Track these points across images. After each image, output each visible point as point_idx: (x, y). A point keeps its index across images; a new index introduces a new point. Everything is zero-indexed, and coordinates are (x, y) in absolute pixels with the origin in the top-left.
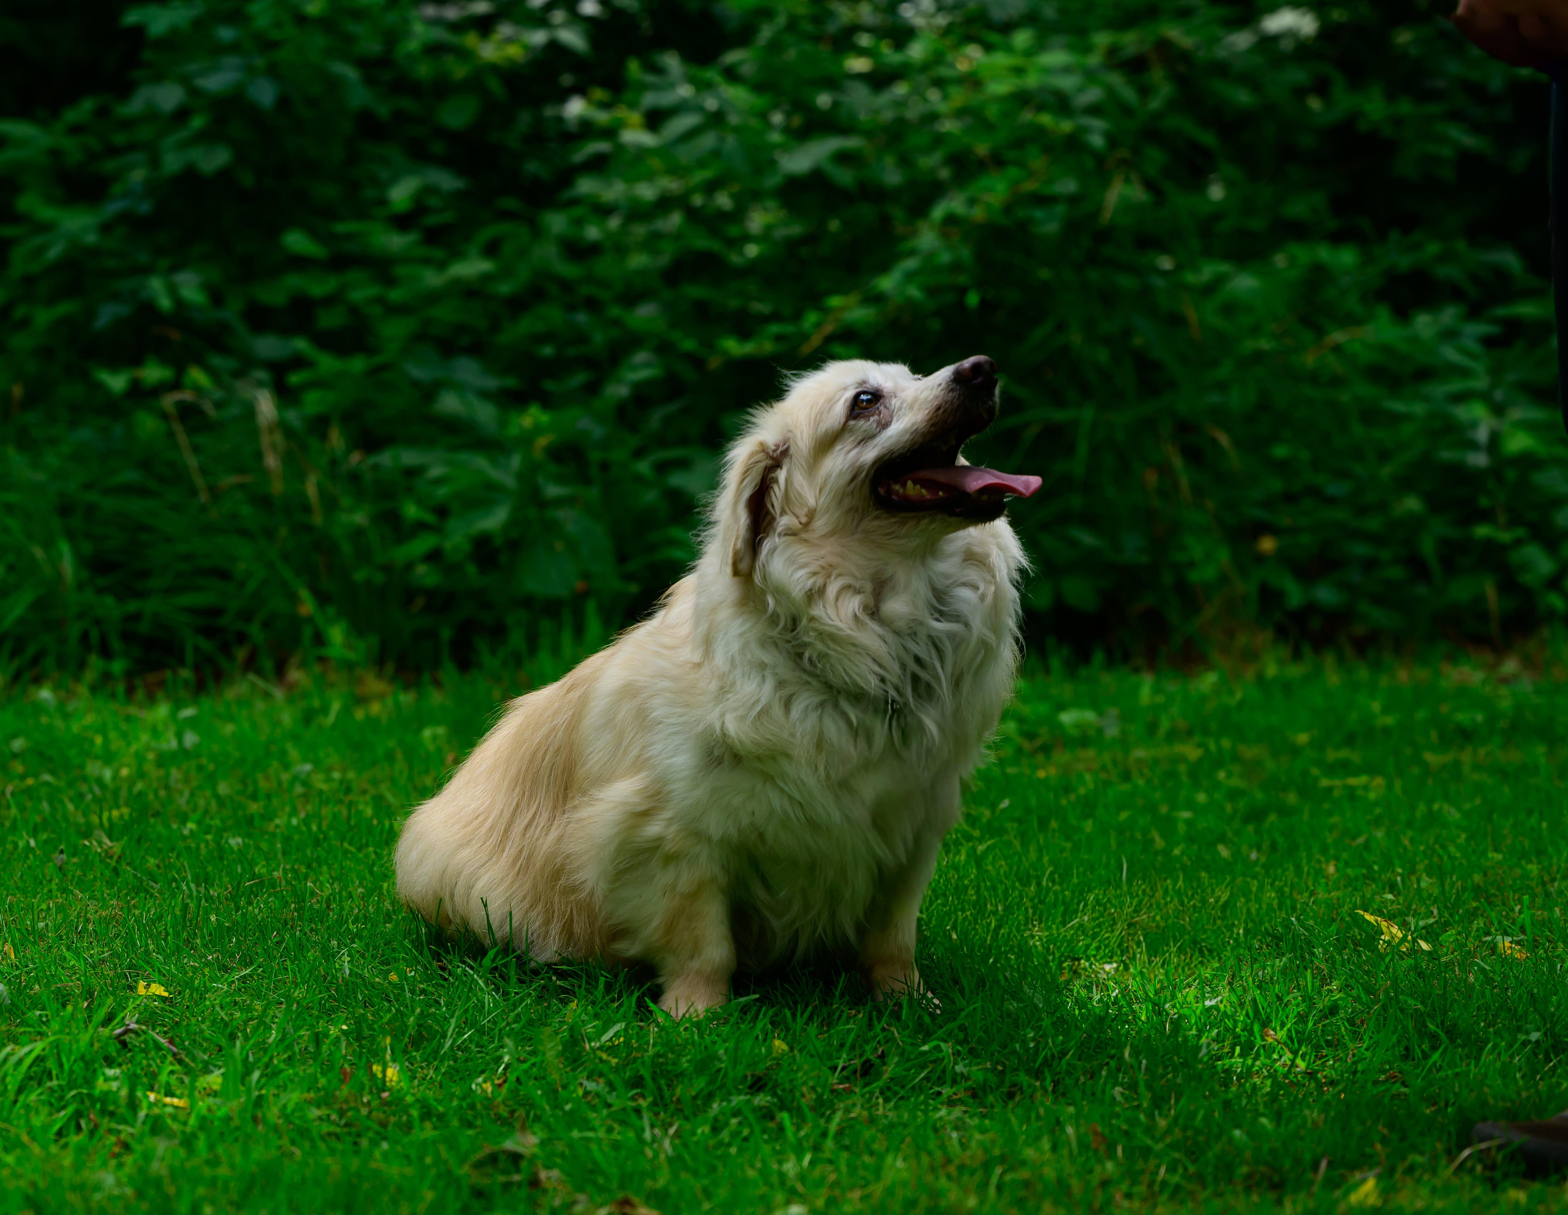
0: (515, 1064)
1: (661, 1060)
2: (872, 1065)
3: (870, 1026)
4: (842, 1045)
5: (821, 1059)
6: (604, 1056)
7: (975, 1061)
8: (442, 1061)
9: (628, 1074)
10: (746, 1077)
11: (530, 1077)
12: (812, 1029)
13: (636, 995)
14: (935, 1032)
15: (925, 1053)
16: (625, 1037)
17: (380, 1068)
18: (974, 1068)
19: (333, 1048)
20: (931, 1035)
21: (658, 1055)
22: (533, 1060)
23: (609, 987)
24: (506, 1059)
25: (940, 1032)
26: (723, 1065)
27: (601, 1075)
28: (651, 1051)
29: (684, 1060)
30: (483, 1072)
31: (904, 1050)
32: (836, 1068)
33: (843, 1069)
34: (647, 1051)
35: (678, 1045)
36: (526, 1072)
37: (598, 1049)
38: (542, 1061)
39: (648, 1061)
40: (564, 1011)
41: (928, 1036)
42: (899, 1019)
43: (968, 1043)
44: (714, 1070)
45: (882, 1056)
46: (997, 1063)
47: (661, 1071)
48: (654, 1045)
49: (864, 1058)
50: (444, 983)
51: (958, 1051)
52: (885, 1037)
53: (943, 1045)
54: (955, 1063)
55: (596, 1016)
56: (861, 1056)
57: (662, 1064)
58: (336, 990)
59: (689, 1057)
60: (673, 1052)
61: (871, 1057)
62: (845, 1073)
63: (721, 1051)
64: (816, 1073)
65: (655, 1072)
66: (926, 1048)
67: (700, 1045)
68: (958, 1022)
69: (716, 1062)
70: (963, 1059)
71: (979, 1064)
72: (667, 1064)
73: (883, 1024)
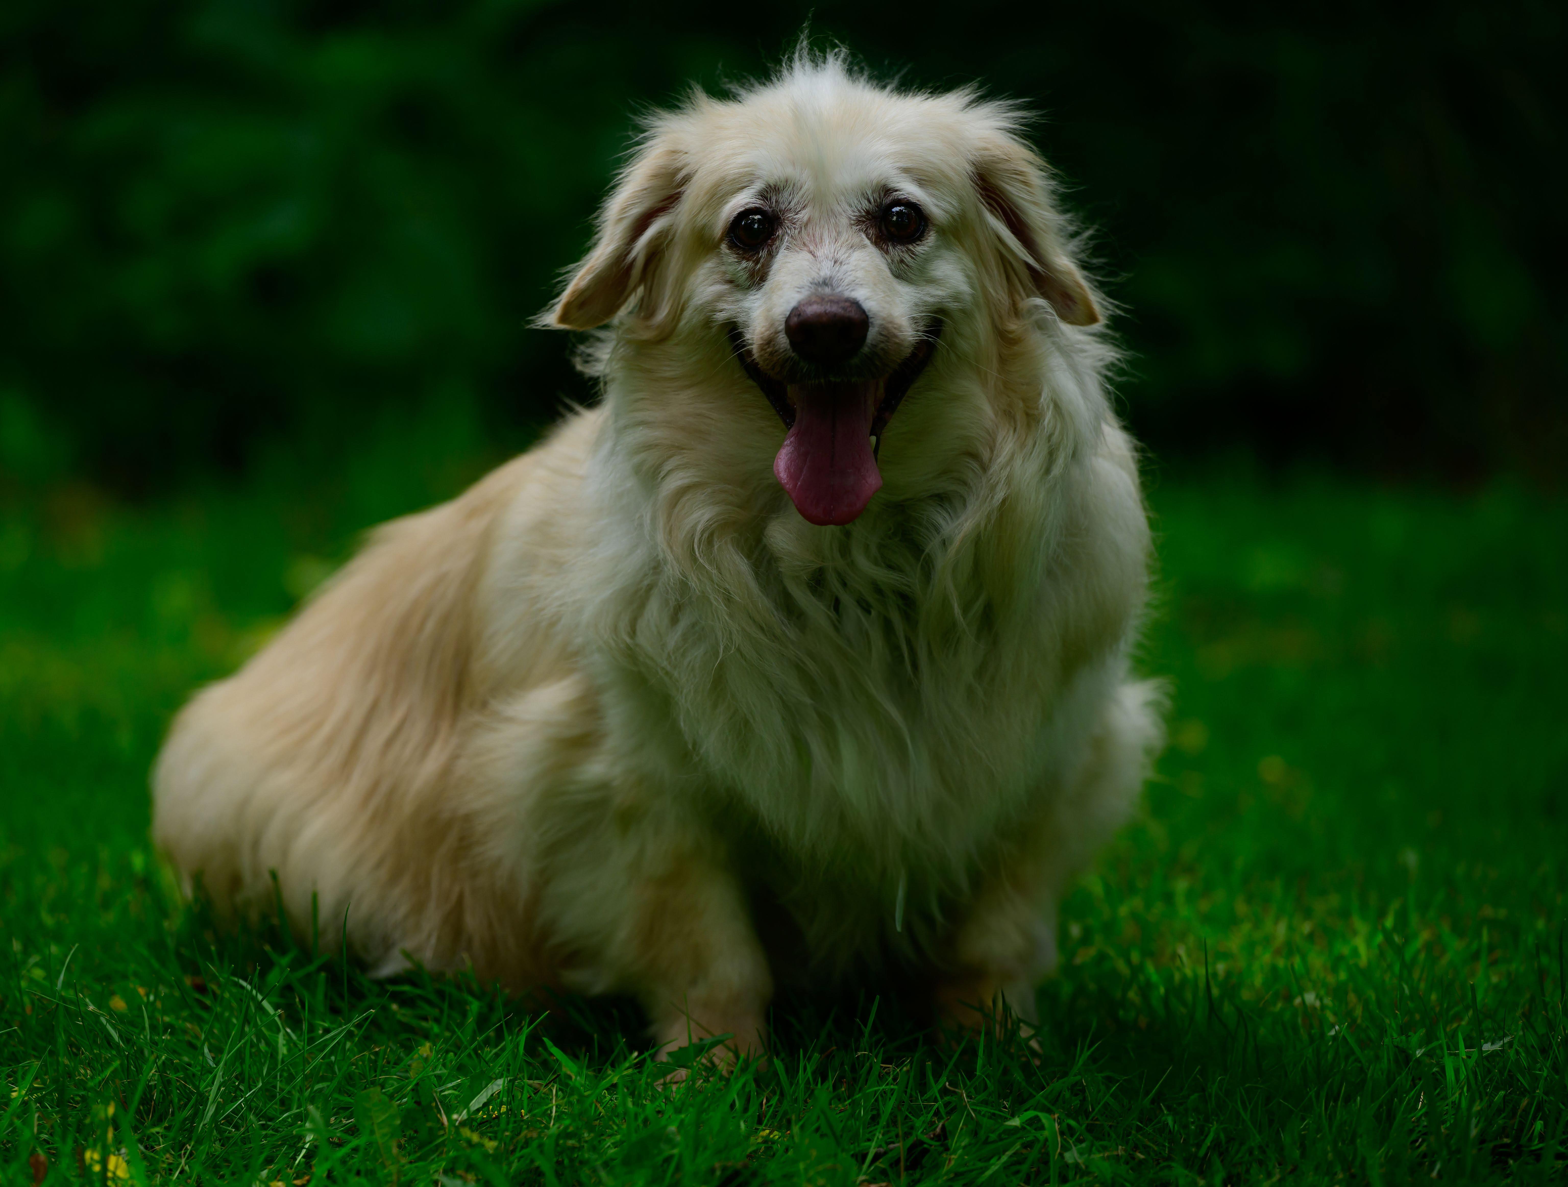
0: (325, 1149)
1: (571, 1142)
2: (926, 1151)
3: (923, 1086)
4: (875, 1119)
5: (838, 1141)
6: (475, 1138)
7: (1098, 1144)
8: (199, 1142)
9: (515, 1166)
10: (712, 1171)
11: (349, 1171)
12: (823, 1092)
13: (526, 1031)
14: (1031, 1096)
15: (1016, 1130)
16: (509, 1103)
17: (96, 1156)
18: (1097, 1156)
19: (18, 1122)
20: (1023, 1102)
21: (566, 1135)
22: (354, 1143)
23: (482, 1022)
24: (309, 1138)
25: (1039, 1096)
26: (676, 1151)
27: (470, 1167)
28: (554, 1129)
29: (609, 1142)
30: (269, 1161)
31: (978, 1125)
32: (864, 1156)
33: (877, 1157)
34: (547, 1127)
35: (599, 1117)
36: (343, 1162)
37: (463, 1124)
38: (370, 1144)
39: (549, 1143)
40: (407, 1061)
41: (1020, 1102)
42: (971, 1075)
43: (1087, 1114)
44: (660, 1159)
45: (943, 1137)
46: (1136, 1148)
47: (572, 1160)
48: (558, 1118)
49: (910, 1141)
50: (204, 1015)
51: (1069, 1127)
52: (946, 1105)
53: (1044, 1117)
54: (1065, 1148)
55: (461, 1069)
56: (907, 1135)
57: (573, 1149)
58: (21, 1027)
59: (618, 1137)
60: (591, 1129)
61: (924, 1138)
62: (880, 1164)
63: (673, 1128)
64: (829, 1164)
65: (559, 1163)
66: (1016, 1122)
67: (636, 1116)
68: (1072, 1079)
69: (663, 1146)
70: (1080, 1141)
71: (1105, 1148)
72: (580, 1148)
73: (944, 1081)
